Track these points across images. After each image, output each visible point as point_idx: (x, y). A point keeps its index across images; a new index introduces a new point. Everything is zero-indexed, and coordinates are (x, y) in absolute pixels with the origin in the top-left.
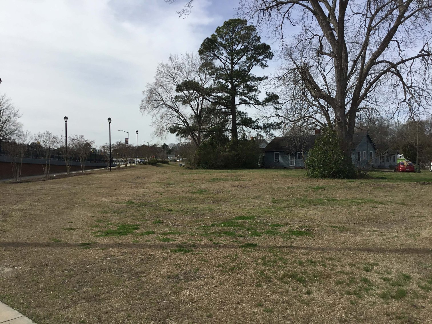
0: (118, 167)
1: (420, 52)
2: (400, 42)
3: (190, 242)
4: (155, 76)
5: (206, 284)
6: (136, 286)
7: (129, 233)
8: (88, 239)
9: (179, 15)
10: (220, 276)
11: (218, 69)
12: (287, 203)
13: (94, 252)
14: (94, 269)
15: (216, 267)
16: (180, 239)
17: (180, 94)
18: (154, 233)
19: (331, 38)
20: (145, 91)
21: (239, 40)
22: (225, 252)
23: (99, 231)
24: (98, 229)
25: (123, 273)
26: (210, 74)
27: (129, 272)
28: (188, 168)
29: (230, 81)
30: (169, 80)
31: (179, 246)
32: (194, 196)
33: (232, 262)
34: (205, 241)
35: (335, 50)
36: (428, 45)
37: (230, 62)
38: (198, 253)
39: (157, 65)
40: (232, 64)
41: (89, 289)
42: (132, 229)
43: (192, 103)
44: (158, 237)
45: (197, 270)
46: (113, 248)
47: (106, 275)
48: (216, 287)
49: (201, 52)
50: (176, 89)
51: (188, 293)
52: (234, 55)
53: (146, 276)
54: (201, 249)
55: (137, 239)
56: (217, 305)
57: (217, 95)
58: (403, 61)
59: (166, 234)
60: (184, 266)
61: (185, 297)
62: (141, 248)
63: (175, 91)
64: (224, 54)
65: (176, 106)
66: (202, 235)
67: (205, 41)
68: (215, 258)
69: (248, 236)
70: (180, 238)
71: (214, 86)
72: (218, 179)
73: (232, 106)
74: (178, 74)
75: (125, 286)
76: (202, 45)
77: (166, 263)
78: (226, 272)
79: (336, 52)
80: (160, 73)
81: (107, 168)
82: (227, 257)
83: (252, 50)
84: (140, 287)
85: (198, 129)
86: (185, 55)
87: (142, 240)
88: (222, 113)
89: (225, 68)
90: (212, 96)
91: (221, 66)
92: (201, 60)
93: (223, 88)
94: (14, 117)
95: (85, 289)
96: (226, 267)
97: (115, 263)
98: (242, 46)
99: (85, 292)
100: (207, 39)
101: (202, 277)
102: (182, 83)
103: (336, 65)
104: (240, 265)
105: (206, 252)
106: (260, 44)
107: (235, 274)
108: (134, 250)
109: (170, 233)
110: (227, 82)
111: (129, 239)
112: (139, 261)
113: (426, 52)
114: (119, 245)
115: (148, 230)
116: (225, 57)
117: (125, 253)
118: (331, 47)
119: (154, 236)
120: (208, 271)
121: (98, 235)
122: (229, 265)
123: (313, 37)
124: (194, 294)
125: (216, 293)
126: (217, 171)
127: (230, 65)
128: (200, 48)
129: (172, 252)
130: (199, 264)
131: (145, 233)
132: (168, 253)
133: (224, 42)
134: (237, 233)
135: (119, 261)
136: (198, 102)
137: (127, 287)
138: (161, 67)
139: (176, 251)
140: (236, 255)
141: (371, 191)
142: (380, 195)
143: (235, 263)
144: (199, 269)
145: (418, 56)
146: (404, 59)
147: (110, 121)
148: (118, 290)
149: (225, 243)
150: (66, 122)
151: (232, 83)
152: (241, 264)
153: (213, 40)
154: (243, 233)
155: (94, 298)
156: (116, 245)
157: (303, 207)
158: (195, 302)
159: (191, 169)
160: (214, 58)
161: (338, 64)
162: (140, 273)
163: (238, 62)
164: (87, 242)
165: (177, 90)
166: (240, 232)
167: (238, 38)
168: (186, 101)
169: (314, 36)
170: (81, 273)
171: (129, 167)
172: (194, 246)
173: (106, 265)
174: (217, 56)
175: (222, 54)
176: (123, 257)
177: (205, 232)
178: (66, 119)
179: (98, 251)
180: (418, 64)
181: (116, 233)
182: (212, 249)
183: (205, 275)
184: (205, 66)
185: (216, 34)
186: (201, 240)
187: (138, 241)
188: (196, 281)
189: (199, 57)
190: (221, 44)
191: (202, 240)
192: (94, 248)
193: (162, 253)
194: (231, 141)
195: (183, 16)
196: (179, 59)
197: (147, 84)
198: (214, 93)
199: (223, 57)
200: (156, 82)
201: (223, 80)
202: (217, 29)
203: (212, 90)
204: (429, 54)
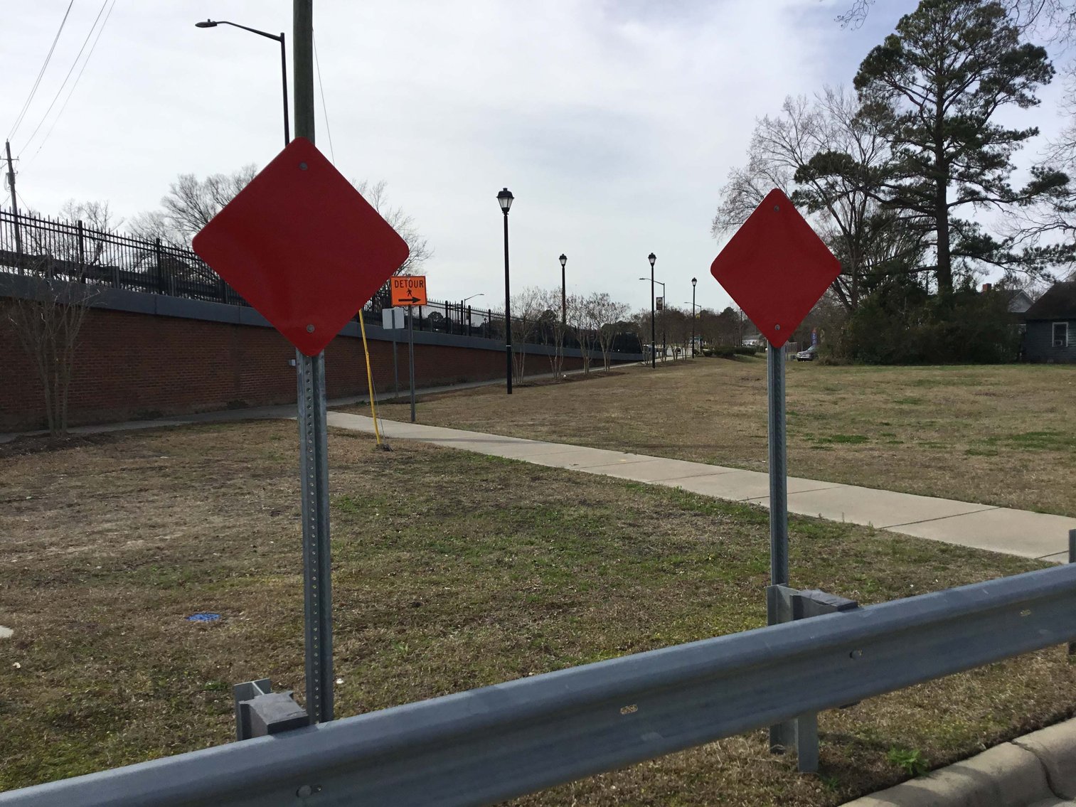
4: (749, 149)
9: (843, 22)
11: (904, 120)
17: (806, 187)
20: (725, 187)
21: (962, 42)
26: (883, 133)
28: (826, 362)
29: (934, 145)
30: (781, 157)
37: (934, 99)
39: (756, 125)
40: (940, 103)
49: (860, 82)
50: (795, 176)
52: (946, 81)
57: (898, 183)
63: (794, 182)
64: (921, 79)
67: (870, 56)
71: (894, 162)
73: (939, 208)
74: (804, 141)
76: (862, 64)
80: (761, 142)
81: (643, 363)
83: (994, 65)
85: (853, 270)
86: (824, 95)
88: (912, 226)
89: (922, 116)
90: (887, 186)
91: (911, 112)
92: (860, 99)
94: (417, 258)
98: (967, 58)
100: (878, 49)
102: (811, 162)
106: (1018, 47)
110: (925, 148)
116: (923, 88)
127: (934, 107)
128: (858, 73)
133: (918, 52)
136: (852, 204)
138: (763, 128)
147: (652, 261)
150: (563, 265)
151: (939, 151)
153: (893, 51)
159: (835, 364)
160: (892, 95)
163: (957, 98)
165: (798, 179)
167: (960, 39)
174: (900, 88)
175: (914, 81)
178: (563, 261)
184: (869, 114)
185: (898, 35)
189: (855, 93)
190: (913, 58)
194: (934, 296)
195: (851, 24)
196: (807, 106)
197: (730, 171)
198: (891, 179)
199: (915, 88)
200: (752, 165)
201: (916, 144)
202: (901, 21)
203: (887, 172)
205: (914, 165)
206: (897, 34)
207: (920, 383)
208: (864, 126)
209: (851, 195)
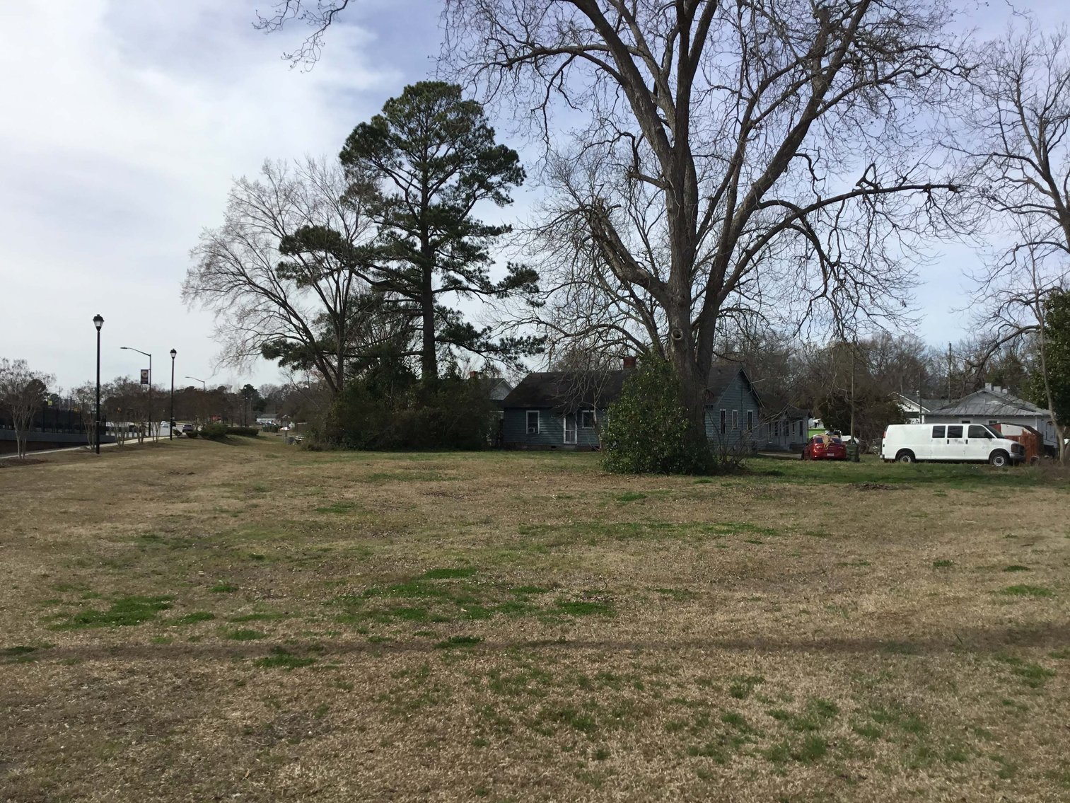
0: (120, 445)
1: (858, 184)
2: (814, 159)
3: (308, 638)
4: (226, 210)
5: (346, 745)
6: (157, 758)
7: (143, 619)
8: (30, 637)
9: (290, 62)
10: (382, 723)
11: (390, 203)
12: (556, 534)
13: (43, 672)
14: (44, 716)
15: (374, 702)
16: (282, 632)
17: (289, 259)
18: (210, 617)
19: (659, 143)
20: (196, 248)
21: (443, 133)
22: (399, 661)
23: (60, 615)
24: (56, 610)
25: (125, 724)
26: (370, 214)
27: (140, 721)
29: (419, 232)
30: (262, 224)
31: (278, 650)
32: (322, 519)
33: (415, 687)
34: (348, 636)
35: (669, 172)
36: (875, 168)
37: (419, 185)
38: (328, 668)
39: (232, 185)
40: (425, 190)
41: (27, 771)
42: (152, 607)
43: (323, 283)
44: (221, 628)
45: (324, 710)
46: (97, 658)
47: (75, 732)
48: (371, 752)
49: (346, 158)
50: (281, 247)
51: (297, 770)
52: (430, 169)
53: (185, 732)
54: (336, 657)
55: (165, 635)
56: (373, 797)
57: (386, 266)
58: (820, 204)
59: (244, 619)
60: (288, 702)
61: (289, 782)
62: (175, 657)
63: (279, 253)
64: (406, 165)
65: (279, 289)
66: (339, 619)
67: (355, 131)
68: (371, 679)
69: (458, 619)
70: (281, 630)
71: (380, 244)
72: (385, 476)
73: (425, 294)
74: (286, 208)
75: (127, 759)
76: (348, 140)
77: (242, 695)
78: (397, 712)
79: (671, 175)
80: (239, 204)
82: (403, 674)
83: (473, 161)
84: (169, 759)
85: (338, 350)
86: (305, 163)
87: (176, 637)
88: (400, 310)
89: (407, 201)
90: (375, 267)
91: (397, 195)
92: (347, 176)
93: (402, 250)
95: (17, 772)
96: (399, 701)
97: (104, 698)
98: (449, 150)
99: (15, 780)
100: (363, 125)
101: (337, 728)
102: (298, 233)
103: (672, 205)
104: (436, 694)
105: (347, 662)
106: (494, 147)
107: (421, 717)
108: (156, 663)
109: (255, 617)
110: (411, 234)
111: (142, 634)
112: (167, 691)
113: (870, 184)
114: (115, 651)
115: (195, 611)
116: (408, 172)
117: (132, 672)
118: (658, 163)
119: (212, 625)
120: (353, 713)
121: (57, 626)
122: (407, 695)
123: (619, 138)
124: (314, 774)
125: (372, 768)
126: (386, 455)
127: (420, 194)
128: (344, 148)
129: (257, 665)
130: (328, 696)
131: (188, 617)
132: (249, 669)
133: (404, 137)
134: (430, 613)
135: (114, 694)
136: (337, 282)
137: (134, 760)
138: (240, 189)
139: (268, 664)
140: (426, 669)
141: (749, 503)
142: (769, 514)
143: (421, 690)
144: (327, 709)
145: (853, 194)
146: (823, 199)
147: (98, 324)
148: (109, 770)
149: (398, 639)
151: (424, 238)
152: (438, 691)
153: (376, 130)
154: (445, 611)
155: (41, 794)
156: (106, 650)
157: (593, 543)
158: (315, 793)
159: (319, 450)
160: (378, 175)
161: (674, 204)
162: (170, 723)
163: (440, 187)
164: (27, 645)
165: (283, 250)
166: (437, 610)
167: (441, 129)
168: (307, 278)
169: (621, 135)
170: (7, 728)
171: (149, 443)
172: (317, 648)
173: (77, 704)
174: (387, 171)
175: (400, 166)
176: (127, 681)
177: (349, 612)
179: (55, 668)
180: (854, 211)
181: (106, 620)
182: (363, 654)
183: (344, 723)
184: (357, 193)
185: (384, 116)
186: (335, 633)
187: (170, 639)
188: (320, 740)
189: (341, 170)
190: (397, 140)
191: (340, 634)
192: (44, 661)
193: (230, 669)
194: (420, 381)
195: (300, 65)
196: (288, 172)
197: (202, 231)
198: (379, 260)
199: (401, 173)
200: (227, 228)
201: (401, 228)
202: (388, 103)
203: (373, 253)
204: (877, 190)
206: (382, 114)
208: (351, 203)
209: (336, 274)
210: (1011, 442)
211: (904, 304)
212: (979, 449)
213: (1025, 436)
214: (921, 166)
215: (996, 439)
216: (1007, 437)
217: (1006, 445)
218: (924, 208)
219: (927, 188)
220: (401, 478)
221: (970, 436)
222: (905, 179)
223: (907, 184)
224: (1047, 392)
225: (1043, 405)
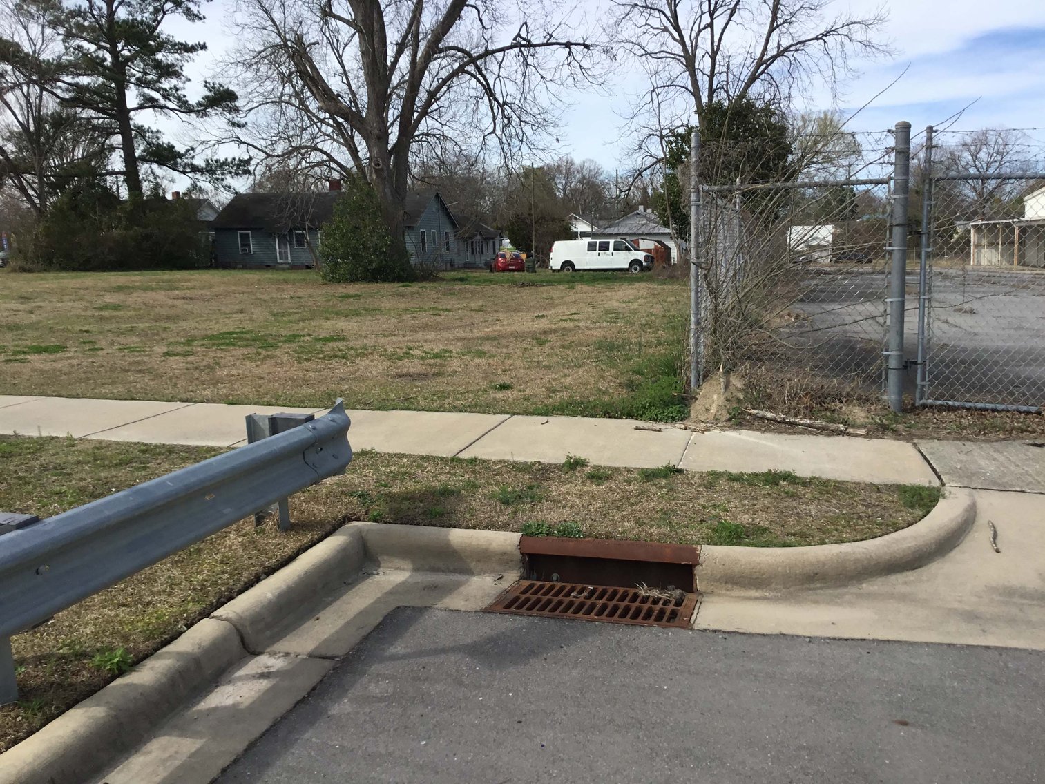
1: (515, 39)
2: (481, 9)
11: (74, 13)
26: (54, 24)
29: (108, 46)
35: (360, 18)
36: (527, 26)
57: (75, 80)
58: (488, 53)
71: (68, 57)
73: (122, 114)
79: (362, 21)
85: (38, 170)
88: (95, 128)
89: (92, 13)
90: (64, 82)
91: (80, 6)
103: (364, 49)
110: (100, 48)
113: (524, 39)
118: (351, 10)
127: (104, 5)
136: (27, 97)
145: (511, 47)
146: (490, 49)
151: (114, 53)
161: (366, 47)
194: (125, 201)
198: (67, 75)
201: (89, 41)
203: (60, 68)
204: (529, 44)
205: (91, 65)
207: (120, 289)
208: (29, 12)
209: (25, 88)
210: (644, 254)
211: (558, 140)
212: (621, 260)
213: (656, 249)
214: (563, 26)
215: (633, 251)
216: (642, 250)
217: (641, 256)
218: (566, 62)
219: (568, 45)
220: (146, 289)
221: (615, 250)
222: (551, 36)
223: (552, 41)
224: (669, 213)
225: (666, 224)
